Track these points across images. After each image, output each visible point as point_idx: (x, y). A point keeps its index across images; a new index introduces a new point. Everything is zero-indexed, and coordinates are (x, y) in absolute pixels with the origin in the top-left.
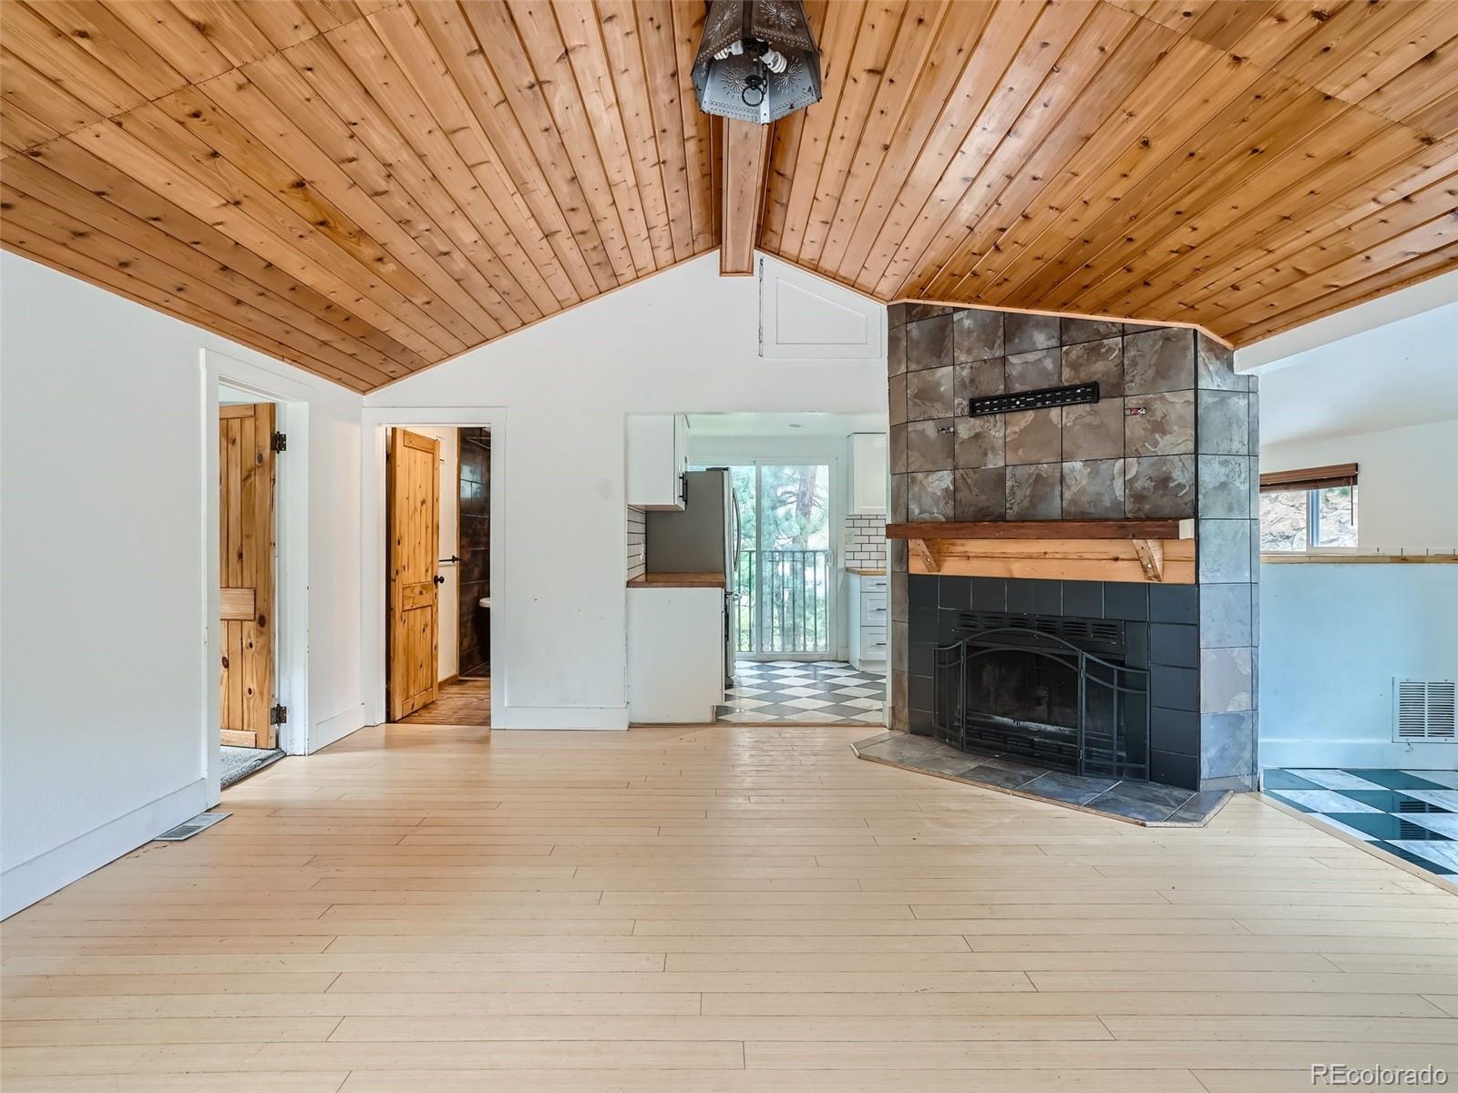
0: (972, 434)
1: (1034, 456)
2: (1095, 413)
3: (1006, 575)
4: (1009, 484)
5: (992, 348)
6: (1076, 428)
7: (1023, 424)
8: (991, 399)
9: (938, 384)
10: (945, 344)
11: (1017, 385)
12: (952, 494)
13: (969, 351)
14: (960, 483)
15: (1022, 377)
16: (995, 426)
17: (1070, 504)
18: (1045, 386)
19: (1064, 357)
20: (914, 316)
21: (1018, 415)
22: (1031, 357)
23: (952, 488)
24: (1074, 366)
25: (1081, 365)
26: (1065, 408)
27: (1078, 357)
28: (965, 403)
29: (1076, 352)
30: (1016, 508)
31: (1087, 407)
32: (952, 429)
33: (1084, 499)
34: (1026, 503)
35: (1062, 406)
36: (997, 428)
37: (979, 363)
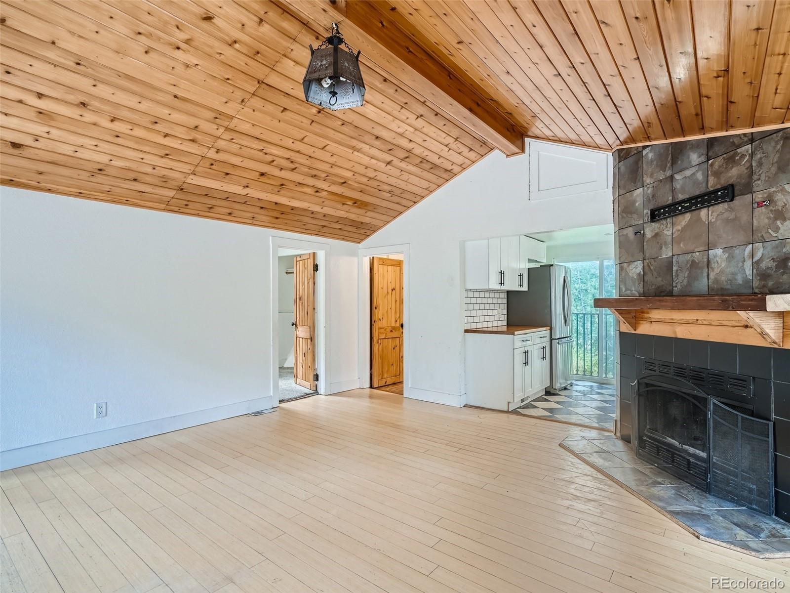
0: (653, 234)
1: (690, 247)
2: (731, 209)
3: (673, 336)
4: (675, 268)
5: (664, 171)
6: (718, 222)
7: (683, 224)
8: (664, 207)
9: (634, 202)
10: (638, 173)
11: (680, 195)
12: (643, 277)
13: (651, 176)
14: (647, 268)
15: (683, 190)
16: (666, 227)
17: (713, 283)
18: (697, 193)
19: (710, 169)
20: (622, 157)
21: (680, 218)
22: (688, 173)
23: (642, 273)
24: (717, 174)
25: (721, 173)
26: (711, 208)
27: (720, 167)
28: (649, 212)
29: (718, 162)
30: (679, 287)
31: (725, 205)
32: (642, 232)
33: (723, 278)
34: (685, 282)
35: (708, 207)
36: (669, 229)
37: (657, 183)
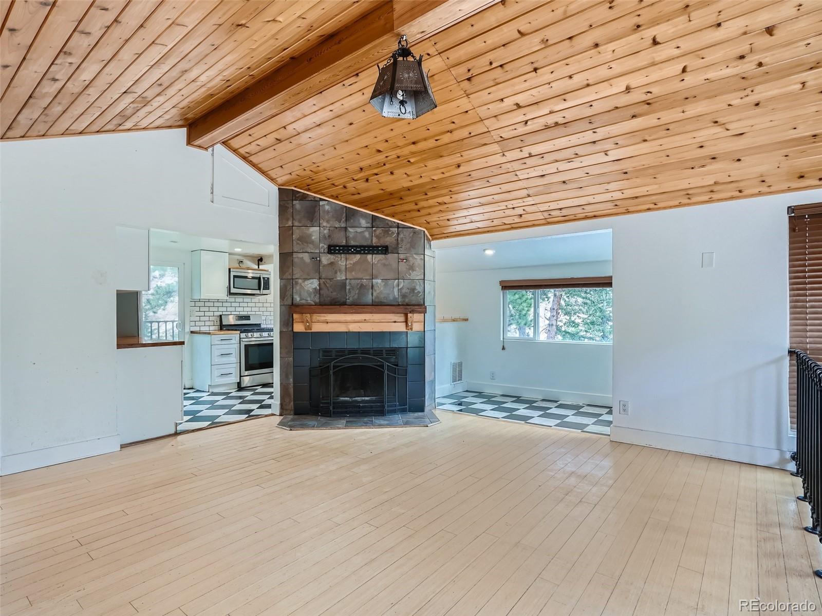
0: (329, 262)
1: (360, 275)
2: (386, 259)
3: (347, 331)
4: (347, 287)
5: (340, 222)
6: (379, 265)
7: (355, 260)
8: (339, 246)
9: (311, 235)
10: (315, 215)
11: (352, 242)
12: (319, 291)
13: (328, 221)
14: (323, 285)
15: (354, 238)
16: (341, 260)
17: (376, 298)
18: (365, 244)
19: (374, 232)
20: (298, 197)
21: (352, 256)
22: (359, 230)
23: (318, 288)
24: (378, 237)
25: (381, 237)
26: (374, 255)
27: (380, 234)
28: (326, 246)
29: (379, 231)
30: (351, 299)
31: (383, 256)
32: (318, 259)
33: (382, 296)
34: (356, 297)
35: (373, 254)
36: (342, 261)
37: (332, 228)
